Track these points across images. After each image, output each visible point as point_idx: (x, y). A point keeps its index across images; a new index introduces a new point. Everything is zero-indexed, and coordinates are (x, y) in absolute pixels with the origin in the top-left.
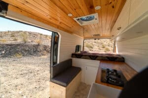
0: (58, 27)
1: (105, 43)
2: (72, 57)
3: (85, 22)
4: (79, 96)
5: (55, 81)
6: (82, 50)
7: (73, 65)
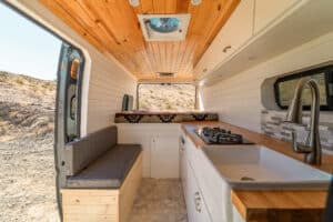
0: (86, 33)
1: (171, 100)
2: (116, 122)
3: (156, 33)
4: (145, 206)
5: (82, 182)
6: (134, 107)
7: (119, 142)
